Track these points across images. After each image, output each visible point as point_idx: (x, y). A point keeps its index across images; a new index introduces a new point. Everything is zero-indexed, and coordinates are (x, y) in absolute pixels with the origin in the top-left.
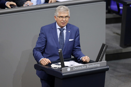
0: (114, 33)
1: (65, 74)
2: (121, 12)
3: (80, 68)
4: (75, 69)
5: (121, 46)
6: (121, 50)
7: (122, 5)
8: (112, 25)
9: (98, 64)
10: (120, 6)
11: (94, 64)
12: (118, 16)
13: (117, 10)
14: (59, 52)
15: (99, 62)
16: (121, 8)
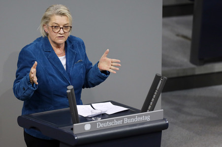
0: (178, 35)
1: (79, 137)
4: (101, 125)
5: (192, 61)
8: (175, 19)
11: (138, 116)
14: (68, 91)
15: (148, 112)
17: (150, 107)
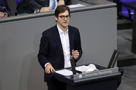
0: (125, 39)
1: (76, 81)
2: (132, 17)
3: (92, 75)
4: (87, 75)
5: (132, 51)
6: (133, 56)
7: (133, 11)
8: (124, 31)
9: (110, 70)
10: (131, 11)
11: (106, 71)
12: (129, 22)
13: (128, 16)
15: (111, 69)
16: (132, 13)
17: (112, 66)
